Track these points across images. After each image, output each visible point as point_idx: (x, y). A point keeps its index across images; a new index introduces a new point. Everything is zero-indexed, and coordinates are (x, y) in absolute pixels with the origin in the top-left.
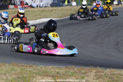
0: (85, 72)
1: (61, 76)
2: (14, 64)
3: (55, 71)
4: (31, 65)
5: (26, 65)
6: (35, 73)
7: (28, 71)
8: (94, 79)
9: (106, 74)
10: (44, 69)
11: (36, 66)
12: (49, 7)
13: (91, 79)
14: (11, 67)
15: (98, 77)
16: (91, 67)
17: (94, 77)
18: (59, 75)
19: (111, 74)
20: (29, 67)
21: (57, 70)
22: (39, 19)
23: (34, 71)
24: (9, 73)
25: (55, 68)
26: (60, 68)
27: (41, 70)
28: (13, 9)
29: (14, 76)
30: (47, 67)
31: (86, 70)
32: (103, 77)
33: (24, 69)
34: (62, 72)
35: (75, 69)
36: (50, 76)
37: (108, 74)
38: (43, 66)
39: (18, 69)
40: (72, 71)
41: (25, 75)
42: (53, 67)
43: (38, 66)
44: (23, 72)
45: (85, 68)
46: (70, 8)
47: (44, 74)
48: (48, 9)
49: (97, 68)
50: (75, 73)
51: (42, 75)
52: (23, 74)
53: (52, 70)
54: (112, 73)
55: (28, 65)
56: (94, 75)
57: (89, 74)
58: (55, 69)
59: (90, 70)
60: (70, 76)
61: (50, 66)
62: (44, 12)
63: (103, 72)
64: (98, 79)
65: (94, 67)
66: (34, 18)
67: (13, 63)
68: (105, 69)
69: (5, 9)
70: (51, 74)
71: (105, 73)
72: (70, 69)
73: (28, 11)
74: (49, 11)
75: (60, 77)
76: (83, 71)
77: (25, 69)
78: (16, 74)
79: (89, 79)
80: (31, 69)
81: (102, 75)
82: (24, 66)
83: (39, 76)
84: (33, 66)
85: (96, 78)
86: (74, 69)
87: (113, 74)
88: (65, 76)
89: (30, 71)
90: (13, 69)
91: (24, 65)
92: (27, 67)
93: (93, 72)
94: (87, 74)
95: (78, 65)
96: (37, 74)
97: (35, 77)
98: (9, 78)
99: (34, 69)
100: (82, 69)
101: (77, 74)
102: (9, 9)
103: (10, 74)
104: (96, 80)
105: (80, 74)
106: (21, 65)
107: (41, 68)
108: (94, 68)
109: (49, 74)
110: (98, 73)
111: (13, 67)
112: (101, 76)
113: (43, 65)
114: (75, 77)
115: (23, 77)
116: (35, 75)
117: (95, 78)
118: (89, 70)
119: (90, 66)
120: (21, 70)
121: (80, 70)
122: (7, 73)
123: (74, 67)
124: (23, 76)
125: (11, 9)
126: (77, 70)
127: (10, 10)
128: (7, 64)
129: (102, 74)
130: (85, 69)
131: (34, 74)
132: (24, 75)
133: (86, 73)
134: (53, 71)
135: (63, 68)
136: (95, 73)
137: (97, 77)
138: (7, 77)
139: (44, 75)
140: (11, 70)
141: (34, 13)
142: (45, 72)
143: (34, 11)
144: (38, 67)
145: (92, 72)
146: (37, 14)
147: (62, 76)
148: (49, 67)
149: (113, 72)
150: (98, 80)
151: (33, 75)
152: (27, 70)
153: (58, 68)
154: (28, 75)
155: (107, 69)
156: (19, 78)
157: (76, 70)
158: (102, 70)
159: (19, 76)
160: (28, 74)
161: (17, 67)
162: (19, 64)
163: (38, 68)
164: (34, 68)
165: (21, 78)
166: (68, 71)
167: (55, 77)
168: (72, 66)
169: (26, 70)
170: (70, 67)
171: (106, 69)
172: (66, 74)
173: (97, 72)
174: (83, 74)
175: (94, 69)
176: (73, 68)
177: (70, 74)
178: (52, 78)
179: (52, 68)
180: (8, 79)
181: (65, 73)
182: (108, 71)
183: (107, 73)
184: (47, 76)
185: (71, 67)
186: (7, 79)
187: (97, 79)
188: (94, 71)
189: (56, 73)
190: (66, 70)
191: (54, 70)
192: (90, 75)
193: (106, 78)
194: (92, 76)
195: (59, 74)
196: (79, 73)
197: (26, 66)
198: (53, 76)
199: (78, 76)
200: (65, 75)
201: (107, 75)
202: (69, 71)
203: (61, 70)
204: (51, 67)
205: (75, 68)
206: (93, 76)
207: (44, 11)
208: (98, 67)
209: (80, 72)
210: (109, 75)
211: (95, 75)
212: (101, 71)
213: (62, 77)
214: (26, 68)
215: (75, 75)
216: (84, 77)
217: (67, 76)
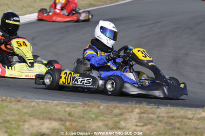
0: (120, 112)
1: (77, 119)
3: (65, 111)
4: (19, 99)
6: (26, 113)
7: (15, 110)
8: (137, 125)
9: (160, 117)
10: (43, 107)
13: (132, 125)
15: (145, 121)
16: (132, 104)
17: (137, 122)
18: (73, 119)
19: (168, 117)
20: (14, 103)
21: (68, 109)
23: (25, 110)
25: (64, 104)
26: (73, 104)
27: (38, 108)
30: (47, 102)
31: (121, 108)
32: (153, 122)
33: (7, 106)
34: (76, 113)
35: (101, 107)
36: (55, 120)
37: (163, 117)
38: (41, 101)
40: (95, 110)
41: (8, 118)
42: (59, 102)
43: (31, 100)
44: (4, 112)
45: (119, 105)
47: (45, 115)
49: (141, 106)
50: (102, 114)
51: (41, 117)
52: (5, 115)
53: (58, 108)
54: (171, 115)
55: (13, 99)
56: (138, 117)
57: (128, 117)
58: (63, 106)
59: (130, 110)
60: (93, 120)
61: (54, 100)
63: (154, 113)
64: (145, 125)
65: (135, 104)
68: (156, 107)
70: (57, 116)
71: (158, 114)
72: (92, 106)
75: (74, 122)
76: (117, 111)
77: (9, 107)
79: (128, 126)
80: (19, 106)
81: (152, 119)
82: (5, 101)
83: (34, 118)
84: (23, 100)
85: (142, 124)
86: (99, 107)
87: (173, 117)
88: (82, 120)
89: (18, 110)
91: (7, 98)
92: (11, 102)
93: (135, 113)
94: (124, 117)
96: (31, 116)
99: (25, 107)
100: (115, 108)
101: (105, 115)
104: (142, 128)
105: (110, 116)
106: (0, 99)
107: (38, 104)
108: (137, 105)
109: (54, 116)
110: (145, 115)
112: (150, 121)
114: (101, 121)
115: (5, 121)
116: (27, 117)
117: (139, 124)
118: (127, 109)
119: (128, 101)
120: (1, 107)
121: (110, 109)
123: (98, 102)
124: (4, 118)
129: (151, 116)
130: (119, 107)
132: (6, 117)
133: (121, 114)
134: (60, 111)
135: (78, 104)
136: (139, 114)
139: (43, 117)
142: (46, 113)
144: (32, 102)
145: (132, 112)
147: (78, 120)
148: (52, 103)
149: (172, 113)
150: (145, 128)
151: (24, 117)
153: (69, 105)
154: (14, 118)
155: (160, 107)
157: (104, 108)
158: (151, 108)
160: (15, 115)
163: (33, 104)
164: (24, 104)
165: (1, 123)
166: (88, 110)
167: (65, 122)
168: (95, 101)
169: (11, 108)
171: (158, 107)
173: (142, 113)
174: (116, 116)
175: (136, 108)
176: (97, 106)
177: (93, 116)
178: (60, 124)
179: (57, 105)
182: (163, 111)
183: (162, 115)
184: (50, 119)
185: (93, 103)
187: (143, 126)
188: (137, 110)
189: (67, 113)
190: (85, 108)
191: (62, 108)
192: (130, 118)
193: (159, 124)
194: (134, 121)
195: (72, 116)
196: (109, 115)
197: (10, 100)
198: (61, 120)
200: (83, 118)
201: (161, 119)
202: (90, 111)
203: (76, 108)
204: (56, 102)
205: (100, 105)
208: (145, 103)
209: (111, 113)
210: (165, 118)
211: (140, 118)
212: (150, 111)
213: (78, 122)
214: (9, 104)
215: (101, 118)
216: (119, 122)
217: (87, 120)
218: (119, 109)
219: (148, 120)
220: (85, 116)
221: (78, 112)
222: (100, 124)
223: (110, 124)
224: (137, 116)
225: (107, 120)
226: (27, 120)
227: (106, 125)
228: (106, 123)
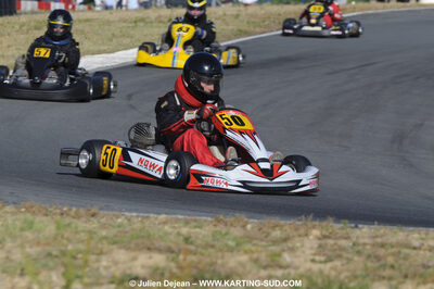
0: (284, 236)
1: (200, 250)
2: (32, 207)
3: (179, 234)
4: (93, 210)
5: (74, 209)
6: (105, 238)
7: (83, 231)
8: (313, 261)
9: (358, 245)
10: (137, 225)
11: (111, 213)
12: (161, 7)
13: (306, 261)
14: (22, 216)
15: (330, 253)
16: (306, 219)
17: (315, 254)
18: (192, 248)
19: (373, 245)
20: (84, 219)
21: (185, 231)
22: (126, 49)
23: (104, 233)
24: (14, 238)
25: (177, 220)
26: (195, 221)
27: (127, 229)
28: (33, 12)
29: (33, 251)
30: (147, 217)
31: (287, 228)
32: (345, 255)
33: (69, 225)
34: (200, 236)
35: (249, 226)
36: (160, 251)
37: (365, 244)
38: (134, 214)
39: (46, 226)
40: (236, 232)
41: (70, 247)
42: (170, 216)
43: (117, 213)
44: (62, 237)
45: (282, 222)
46: (235, 13)
47: (140, 241)
48: (156, 15)
49: (324, 224)
50: (250, 238)
51: (132, 245)
52: (65, 242)
53: (167, 228)
54: (379, 240)
55: (82, 211)
56: (316, 246)
57: (298, 245)
58: (177, 225)
59: (302, 231)
60: (231, 250)
61: (159, 214)
62: (142, 24)
63: (347, 238)
64: (329, 260)
65: (314, 219)
66: (106, 48)
67: (28, 204)
68: (353, 225)
69: (6, 14)
70: (163, 244)
71: (354, 240)
72: (232, 225)
73: (87, 20)
74: (160, 22)
75: (195, 254)
76: (277, 233)
77: (73, 226)
78: (38, 244)
79: (297, 262)
80: (94, 224)
81: (343, 249)
82: (68, 215)
83: (120, 248)
84: (102, 212)
85: (323, 258)
86: (244, 227)
87: (383, 245)
88: (211, 250)
89: (90, 232)
90: (30, 225)
91: (70, 210)
92: (77, 216)
93: (311, 237)
94: (290, 244)
95: (260, 213)
96: (115, 243)
97: (106, 253)
98: (13, 257)
99: (103, 226)
100: (274, 227)
101: (255, 242)
102: (20, 14)
103: (19, 241)
104: (322, 266)
105: (264, 243)
106: (58, 211)
107: (129, 220)
108: (317, 223)
109: (157, 244)
110: (331, 242)
111: (29, 216)
112: (338, 252)
113: (136, 211)
114: (246, 252)
115: (64, 253)
116: (105, 246)
117: (317, 258)
118: (297, 229)
119: (300, 215)
120: (58, 228)
121: (265, 229)
122: (8, 240)
123: (243, 217)
124: (63, 248)
125: (26, 13)
126: (256, 229)
127: (23, 19)
128: (8, 208)
129: (343, 243)
130: (282, 226)
131: (104, 242)
132: (66, 246)
133: (286, 240)
134: (170, 234)
135: (205, 221)
136: (319, 239)
137: (324, 255)
138: (9, 252)
139: (137, 245)
140: (22, 230)
141: (107, 27)
142: (143, 237)
143: (109, 23)
144: (118, 217)
145: (306, 235)
146: (117, 32)
147: (203, 251)
148: (156, 219)
149: (382, 236)
150: (329, 265)
151: (100, 246)
152: (79, 229)
153: (187, 223)
154: (82, 247)
155: (360, 226)
156: (49, 254)
157: (253, 228)
158: (342, 228)
159: (48, 248)
160: (83, 241)
161: (44, 218)
162: (51, 207)
163: (119, 220)
164: (103, 220)
165: (56, 256)
166: (224, 232)
167: (178, 254)
168: (237, 215)
169: (76, 228)
170: (229, 219)
171: (356, 227)
172: (218, 244)
173: (325, 237)
174: (275, 242)
175: (314, 227)
176: (241, 223)
177: (231, 243)
178: (168, 258)
179: (165, 223)
180: (11, 261)
181: (214, 240)
182: (364, 233)
183: (361, 241)
184: (149, 249)
185: (232, 219)
186: (7, 258)
187: (325, 262)
188: (316, 232)
189: (182, 238)
190: (218, 229)
191: (174, 228)
192: (302, 246)
193: (356, 258)
194: (308, 252)
195: (191, 243)
196: (262, 240)
197: (76, 213)
198: (170, 250)
199: (260, 249)
200: (213, 246)
201: (360, 248)
202: (226, 234)
203: (200, 227)
204: (163, 217)
205: (247, 223)
206: (313, 252)
207: (142, 20)
208: (331, 219)
209: (266, 237)
210: (368, 247)
211: (320, 246)
212: (340, 233)
213: (202, 255)
214: (75, 220)
215: (248, 247)
216: (279, 255)
217: (221, 250)
218: (281, 230)
219: (335, 250)
220: (216, 243)
221: (204, 236)
222: (244, 258)
223: (263, 257)
224: (315, 244)
225: (257, 251)
226: (104, 250)
227: (256, 261)
228: (255, 256)
